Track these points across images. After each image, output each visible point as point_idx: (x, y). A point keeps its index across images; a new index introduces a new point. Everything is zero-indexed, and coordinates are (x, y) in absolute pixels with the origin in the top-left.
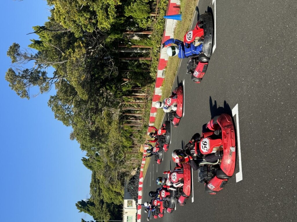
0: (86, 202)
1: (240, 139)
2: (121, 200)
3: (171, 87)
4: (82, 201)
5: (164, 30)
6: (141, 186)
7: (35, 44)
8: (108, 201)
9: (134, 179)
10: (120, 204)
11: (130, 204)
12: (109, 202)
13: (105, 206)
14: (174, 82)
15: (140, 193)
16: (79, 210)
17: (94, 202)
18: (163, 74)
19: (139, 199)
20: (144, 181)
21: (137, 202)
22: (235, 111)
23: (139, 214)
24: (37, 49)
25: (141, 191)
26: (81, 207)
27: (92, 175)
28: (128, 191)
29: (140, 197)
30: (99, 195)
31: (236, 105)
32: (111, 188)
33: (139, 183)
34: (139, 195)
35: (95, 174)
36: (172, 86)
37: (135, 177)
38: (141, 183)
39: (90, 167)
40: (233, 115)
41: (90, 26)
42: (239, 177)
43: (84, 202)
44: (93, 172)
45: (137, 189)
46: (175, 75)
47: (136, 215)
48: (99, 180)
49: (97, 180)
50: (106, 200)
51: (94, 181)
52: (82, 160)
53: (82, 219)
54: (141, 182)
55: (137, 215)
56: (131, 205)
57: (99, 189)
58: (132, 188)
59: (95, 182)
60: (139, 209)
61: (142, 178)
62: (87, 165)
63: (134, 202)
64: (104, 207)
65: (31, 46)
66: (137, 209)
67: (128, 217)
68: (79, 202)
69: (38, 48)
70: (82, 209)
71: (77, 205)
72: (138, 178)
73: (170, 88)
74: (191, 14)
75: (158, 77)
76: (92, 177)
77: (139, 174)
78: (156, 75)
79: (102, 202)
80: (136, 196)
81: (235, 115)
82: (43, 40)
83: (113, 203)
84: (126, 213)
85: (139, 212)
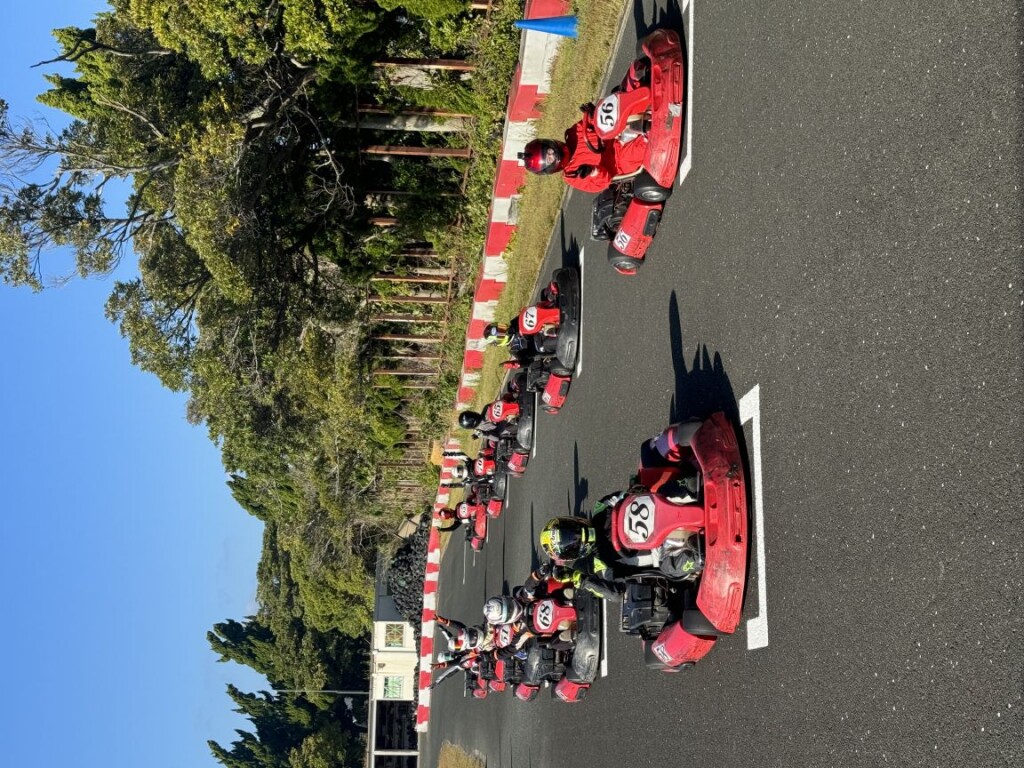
0: (244, 626)
1: (764, 507)
2: (365, 621)
3: (537, 261)
4: (231, 622)
5: (517, 62)
6: (431, 577)
7: (60, 93)
8: (318, 625)
9: (410, 553)
10: (362, 633)
11: (394, 636)
12: (323, 627)
13: (306, 641)
14: (548, 244)
15: (430, 601)
16: (220, 656)
17: (272, 628)
18: (510, 212)
19: (426, 621)
20: (444, 560)
21: (418, 630)
22: (749, 407)
23: (424, 672)
24: (68, 109)
25: (432, 594)
26: (225, 645)
27: (266, 536)
28: (390, 593)
29: (431, 615)
30: (289, 603)
31: (752, 388)
32: (330, 579)
33: (425, 566)
34: (425, 606)
35: (274, 534)
36: (540, 257)
37: (412, 547)
38: (433, 568)
39: (259, 510)
40: (743, 420)
41: (257, 43)
42: (758, 633)
43: (238, 625)
44: (267, 525)
45: (419, 586)
46: (552, 221)
47: (414, 673)
48: (287, 554)
49: (280, 552)
50: (312, 620)
51: (270, 556)
52: (230, 483)
53: (231, 686)
54: (431, 564)
55: (417, 674)
56: (397, 640)
57: (291, 584)
58: (403, 583)
59: (275, 559)
60: (424, 655)
61: (437, 551)
62: (247, 503)
63: (408, 630)
64: (304, 643)
65: (45, 98)
66: (418, 652)
67: (386, 680)
68: (220, 627)
69: (72, 105)
70: (229, 650)
71: (211, 637)
72: (425, 551)
73: (536, 265)
74: (612, 26)
75: (494, 220)
76: (265, 543)
77: (429, 535)
78: (490, 213)
79: (298, 627)
80: (416, 609)
81: (750, 421)
82: (89, 79)
83: (335, 630)
84: (382, 666)
85: (426, 664)
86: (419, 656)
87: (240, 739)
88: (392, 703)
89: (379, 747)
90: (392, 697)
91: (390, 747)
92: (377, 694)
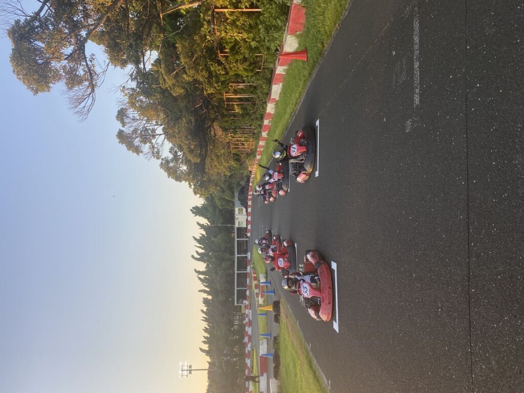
0: (200, 207)
8: (220, 207)
9: (244, 188)
13: (217, 211)
16: (194, 215)
17: (208, 207)
21: (247, 210)
23: (249, 220)
43: (198, 207)
45: (247, 199)
47: (246, 221)
56: (241, 212)
58: (243, 198)
60: (249, 216)
67: (239, 222)
68: (193, 208)
70: (196, 213)
71: (191, 210)
83: (225, 209)
84: (238, 219)
85: (249, 218)
86: (247, 216)
87: (201, 236)
88: (241, 228)
89: (237, 238)
90: (240, 226)
91: (241, 238)
92: (237, 225)
